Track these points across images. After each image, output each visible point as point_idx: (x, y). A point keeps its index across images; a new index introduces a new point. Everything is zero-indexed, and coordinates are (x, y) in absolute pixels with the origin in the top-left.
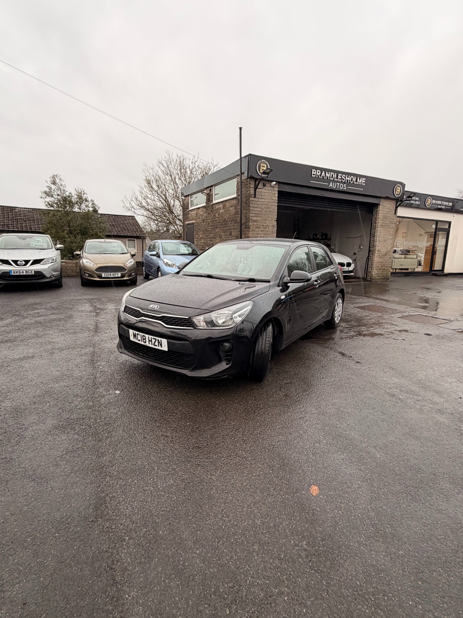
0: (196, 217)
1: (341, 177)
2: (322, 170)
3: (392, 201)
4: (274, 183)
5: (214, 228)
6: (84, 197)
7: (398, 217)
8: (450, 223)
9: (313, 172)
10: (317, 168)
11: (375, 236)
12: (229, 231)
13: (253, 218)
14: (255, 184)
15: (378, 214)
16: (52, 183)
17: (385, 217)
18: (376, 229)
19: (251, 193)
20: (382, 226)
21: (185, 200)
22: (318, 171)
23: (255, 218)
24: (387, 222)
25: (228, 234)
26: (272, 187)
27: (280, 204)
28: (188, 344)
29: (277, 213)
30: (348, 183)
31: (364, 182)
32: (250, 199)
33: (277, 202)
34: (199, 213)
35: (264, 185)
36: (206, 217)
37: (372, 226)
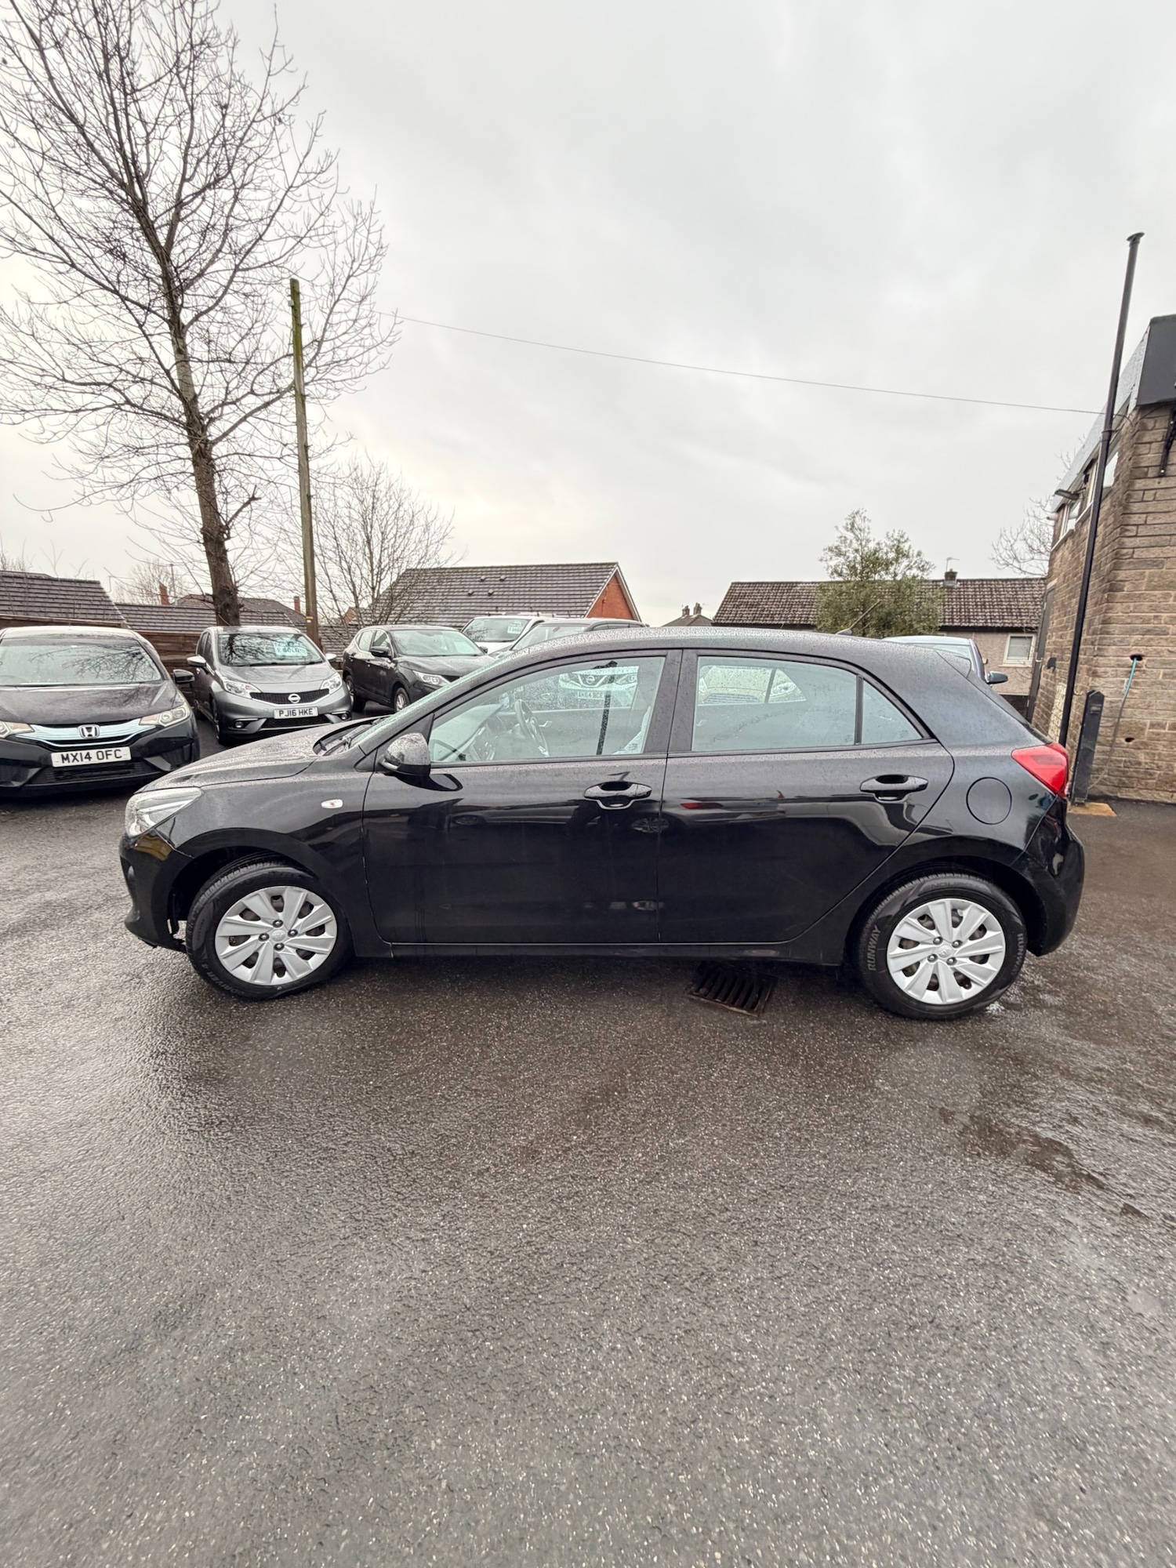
6: (905, 547)
14: (1170, 426)
16: (847, 529)
19: (1145, 464)
21: (1057, 521)
32: (1132, 484)
34: (1064, 556)
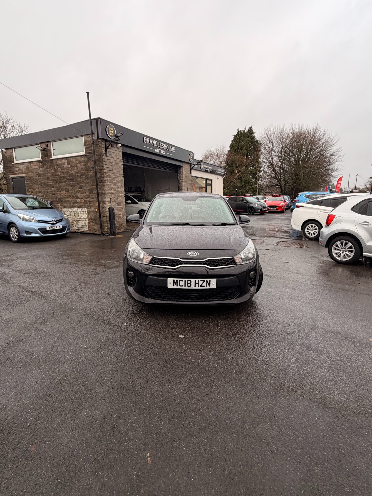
0: (27, 170)
1: (161, 145)
2: (150, 138)
3: (189, 164)
4: (120, 145)
5: (57, 182)
7: (192, 176)
8: (212, 180)
9: (144, 139)
10: (147, 137)
11: (182, 189)
12: (79, 185)
13: (107, 174)
14: (106, 145)
15: (182, 173)
17: (186, 176)
18: (182, 184)
19: (103, 152)
20: (186, 182)
21: (6, 152)
22: (148, 138)
23: (108, 174)
24: (187, 179)
25: (78, 187)
26: (118, 148)
27: (124, 163)
28: (235, 278)
29: (123, 171)
30: (166, 150)
31: (174, 150)
32: (102, 157)
33: (122, 161)
34: (31, 167)
35: (112, 147)
36: (44, 171)
37: (178, 182)
